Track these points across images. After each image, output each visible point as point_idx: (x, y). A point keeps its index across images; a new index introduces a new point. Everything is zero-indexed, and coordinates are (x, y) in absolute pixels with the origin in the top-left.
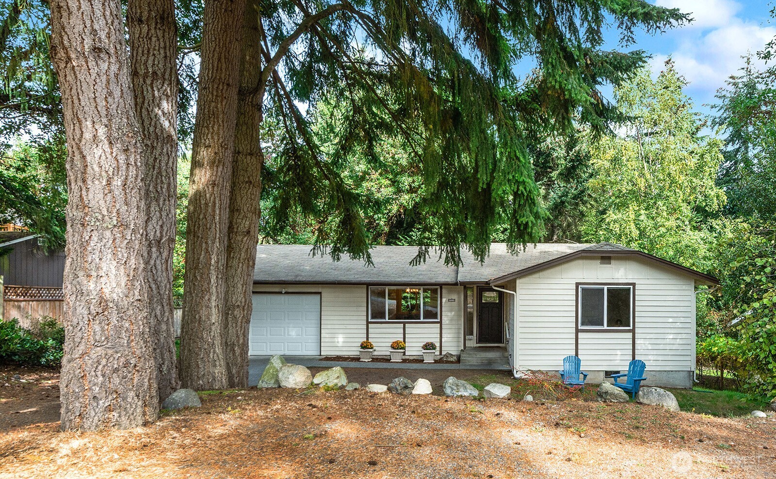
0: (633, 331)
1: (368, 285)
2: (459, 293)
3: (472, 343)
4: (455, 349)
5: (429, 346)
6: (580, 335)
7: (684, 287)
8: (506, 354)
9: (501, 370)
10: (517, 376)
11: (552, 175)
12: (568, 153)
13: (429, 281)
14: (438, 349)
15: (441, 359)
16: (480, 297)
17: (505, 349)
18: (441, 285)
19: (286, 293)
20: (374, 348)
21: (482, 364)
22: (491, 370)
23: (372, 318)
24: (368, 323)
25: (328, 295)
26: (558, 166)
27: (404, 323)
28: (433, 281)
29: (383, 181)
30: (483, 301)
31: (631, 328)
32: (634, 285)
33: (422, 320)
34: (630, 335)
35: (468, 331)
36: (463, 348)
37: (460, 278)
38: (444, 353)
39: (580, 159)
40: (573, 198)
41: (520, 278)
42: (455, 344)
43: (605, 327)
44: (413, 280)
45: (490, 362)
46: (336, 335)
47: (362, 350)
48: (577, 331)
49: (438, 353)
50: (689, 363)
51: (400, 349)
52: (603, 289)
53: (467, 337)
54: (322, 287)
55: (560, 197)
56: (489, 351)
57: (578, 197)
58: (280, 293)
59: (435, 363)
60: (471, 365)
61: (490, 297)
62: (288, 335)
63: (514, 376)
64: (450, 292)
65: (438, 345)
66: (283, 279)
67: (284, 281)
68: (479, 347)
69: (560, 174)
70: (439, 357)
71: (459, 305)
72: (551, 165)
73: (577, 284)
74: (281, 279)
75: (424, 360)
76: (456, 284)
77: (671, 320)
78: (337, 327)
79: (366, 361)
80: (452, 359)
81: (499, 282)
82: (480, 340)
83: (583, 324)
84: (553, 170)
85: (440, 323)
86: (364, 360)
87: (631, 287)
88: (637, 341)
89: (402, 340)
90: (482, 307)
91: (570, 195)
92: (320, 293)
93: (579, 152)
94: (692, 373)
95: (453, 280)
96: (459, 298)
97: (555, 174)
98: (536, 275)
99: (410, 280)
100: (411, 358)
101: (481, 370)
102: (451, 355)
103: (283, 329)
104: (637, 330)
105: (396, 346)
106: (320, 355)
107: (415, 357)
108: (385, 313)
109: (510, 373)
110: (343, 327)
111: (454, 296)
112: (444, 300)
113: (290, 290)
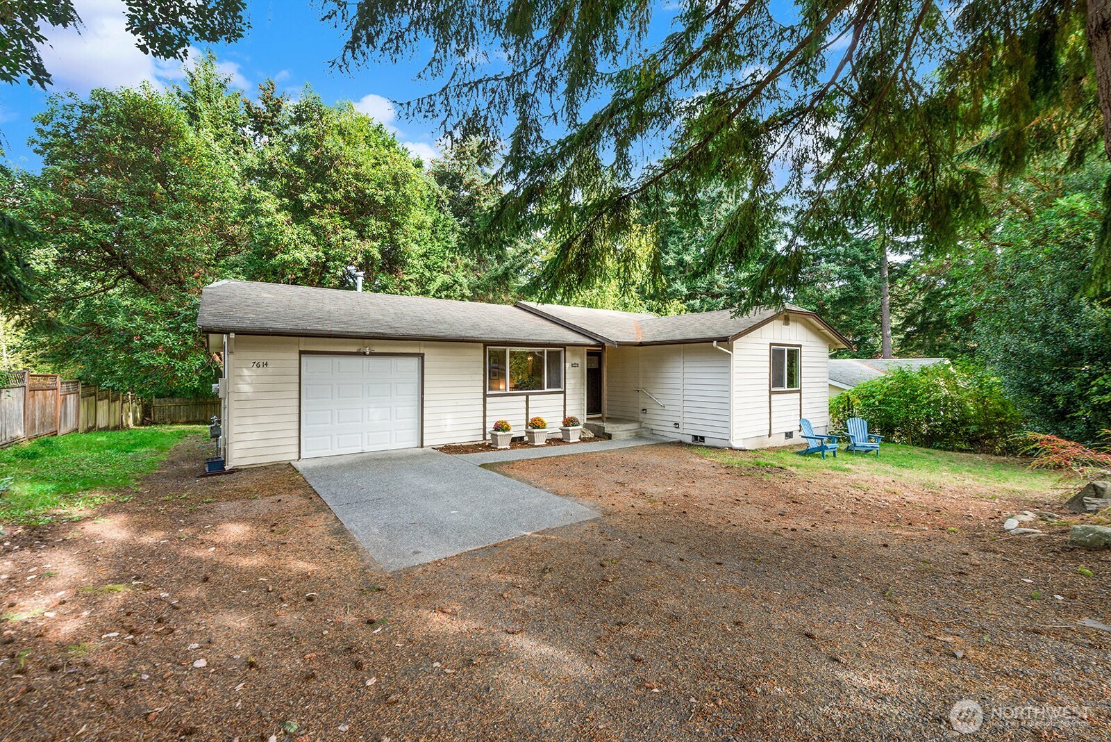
0: (800, 392)
1: (486, 343)
2: (581, 357)
6: (772, 397)
7: (824, 349)
8: (643, 425)
10: (735, 445)
13: (552, 341)
18: (565, 347)
21: (636, 438)
23: (490, 389)
24: (485, 396)
25: (432, 358)
27: (527, 395)
28: (556, 342)
31: (799, 388)
32: (801, 346)
33: (546, 390)
34: (798, 395)
43: (786, 388)
45: (638, 436)
46: (443, 417)
48: (771, 393)
52: (785, 351)
54: (424, 346)
62: (369, 420)
64: (574, 354)
71: (582, 370)
73: (771, 345)
77: (818, 380)
80: (589, 435)
83: (773, 386)
85: (564, 392)
86: (503, 447)
87: (799, 348)
88: (802, 401)
89: (524, 416)
92: (422, 355)
94: (827, 427)
96: (582, 362)
103: (360, 410)
106: (422, 447)
110: (453, 403)
111: (577, 361)
112: (567, 365)
113: (377, 350)
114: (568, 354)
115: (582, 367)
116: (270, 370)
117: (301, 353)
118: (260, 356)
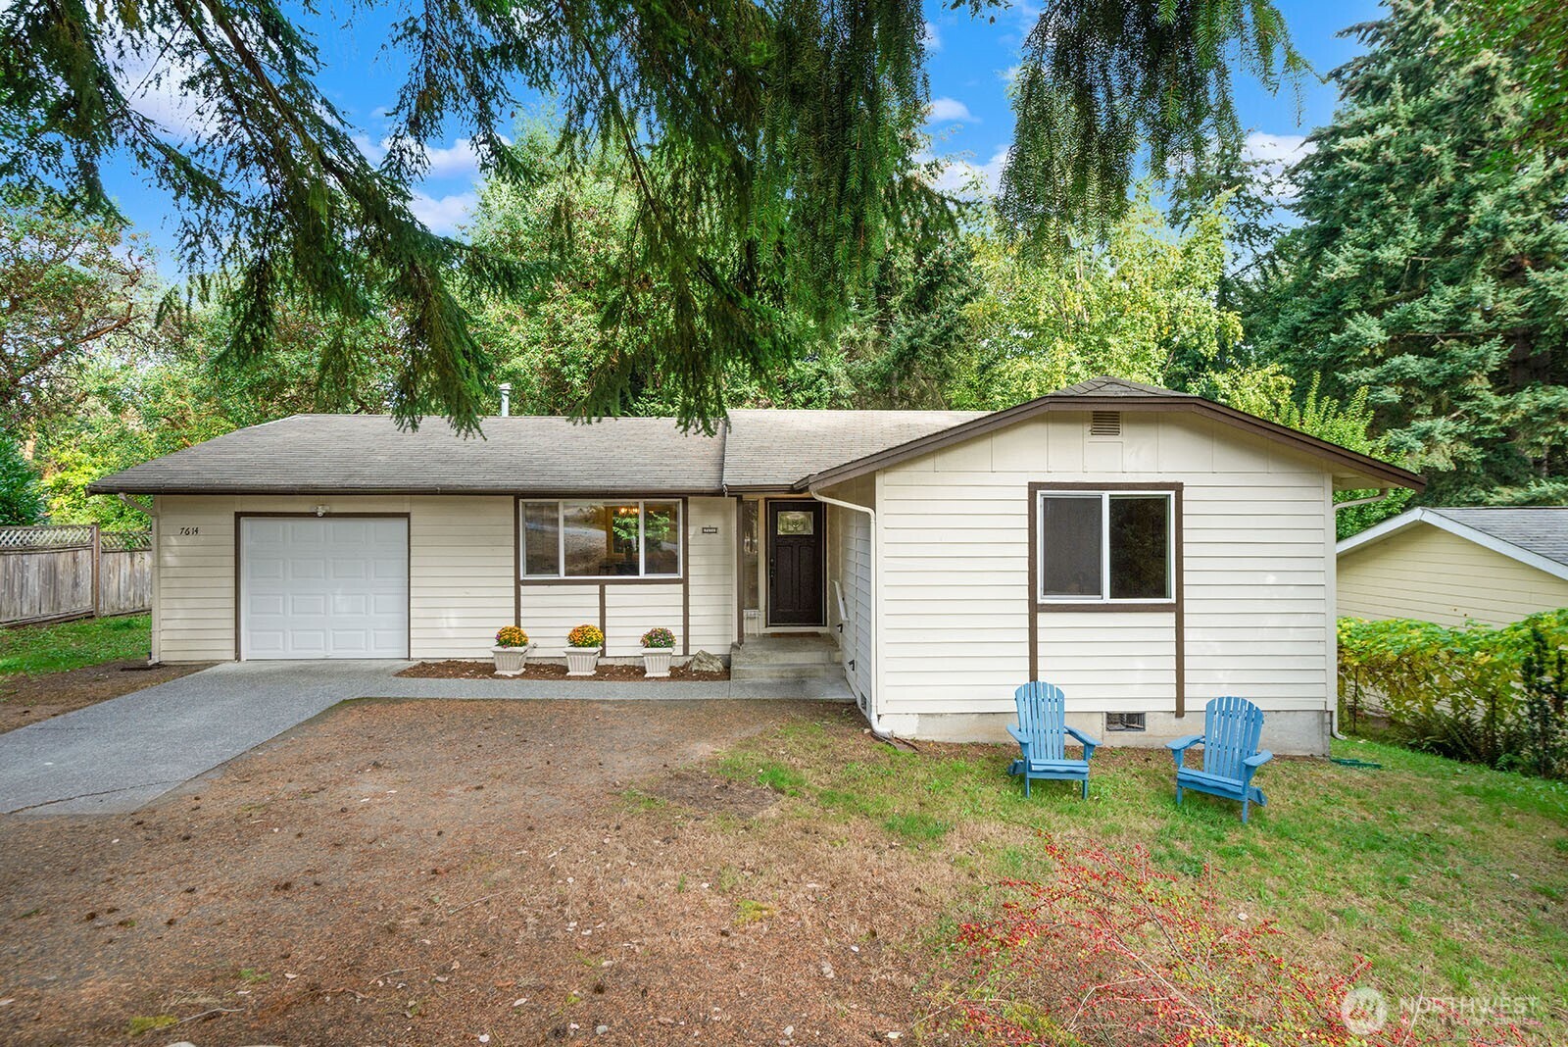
0: (1178, 609)
1: (518, 495)
2: (725, 514)
3: (757, 624)
4: (718, 641)
5: (657, 639)
6: (1043, 619)
7: (1306, 494)
8: (837, 656)
9: (830, 703)
10: (880, 728)
11: (891, 302)
12: (920, 263)
13: (656, 486)
14: (679, 641)
15: (686, 666)
16: (772, 523)
17: (831, 643)
18: (685, 496)
19: (327, 515)
20: (531, 642)
21: (783, 684)
22: (805, 701)
23: (529, 571)
24: (518, 583)
25: (424, 517)
26: (900, 287)
27: (602, 584)
28: (666, 486)
29: (579, 302)
30: (780, 533)
31: (1173, 600)
32: (1178, 488)
33: (642, 575)
34: (1170, 619)
35: (747, 598)
36: (735, 640)
37: (730, 479)
38: (692, 651)
39: (944, 271)
40: (932, 342)
41: (885, 470)
42: (718, 630)
43: (1106, 598)
44: (621, 483)
45: (801, 678)
46: (444, 613)
47: (500, 649)
48: (1034, 608)
49: (679, 651)
50: (1319, 691)
51: (590, 645)
52: (1099, 500)
53: (746, 613)
54: (411, 502)
55: (910, 339)
56: (796, 649)
57: (942, 340)
58: (314, 515)
59: (672, 678)
60: (756, 686)
61: (794, 522)
62: (335, 613)
63: (869, 726)
64: (706, 510)
65: (677, 633)
66: (314, 482)
67: (316, 487)
68: (774, 635)
69: (906, 300)
70: (680, 662)
71: (727, 540)
72: (889, 284)
73: (1034, 488)
74: (308, 482)
75: (645, 672)
76: (719, 493)
77: (1271, 579)
78: (445, 592)
79: (510, 674)
80: (711, 668)
81: (828, 483)
82: (774, 619)
83: (1047, 591)
84: (892, 295)
85: (685, 582)
86: (504, 673)
87: (1172, 493)
88: (1188, 635)
89: (596, 623)
90: (778, 545)
91: (927, 337)
92: (407, 515)
93: (941, 258)
94: (1327, 716)
95: (713, 485)
96: (727, 524)
97: (895, 301)
98: (927, 465)
99: (612, 484)
100: (619, 663)
101: (781, 701)
102: (709, 656)
103: (322, 597)
104: (1187, 607)
105: (580, 638)
106: (409, 659)
107: (627, 662)
108: (557, 559)
109: (854, 713)
110: (461, 592)
111: (716, 522)
112: (691, 531)
113: (336, 509)
114: (692, 509)
115: (727, 532)
116: (202, 539)
117: (238, 516)
118: (190, 521)
